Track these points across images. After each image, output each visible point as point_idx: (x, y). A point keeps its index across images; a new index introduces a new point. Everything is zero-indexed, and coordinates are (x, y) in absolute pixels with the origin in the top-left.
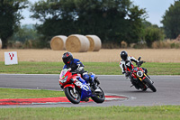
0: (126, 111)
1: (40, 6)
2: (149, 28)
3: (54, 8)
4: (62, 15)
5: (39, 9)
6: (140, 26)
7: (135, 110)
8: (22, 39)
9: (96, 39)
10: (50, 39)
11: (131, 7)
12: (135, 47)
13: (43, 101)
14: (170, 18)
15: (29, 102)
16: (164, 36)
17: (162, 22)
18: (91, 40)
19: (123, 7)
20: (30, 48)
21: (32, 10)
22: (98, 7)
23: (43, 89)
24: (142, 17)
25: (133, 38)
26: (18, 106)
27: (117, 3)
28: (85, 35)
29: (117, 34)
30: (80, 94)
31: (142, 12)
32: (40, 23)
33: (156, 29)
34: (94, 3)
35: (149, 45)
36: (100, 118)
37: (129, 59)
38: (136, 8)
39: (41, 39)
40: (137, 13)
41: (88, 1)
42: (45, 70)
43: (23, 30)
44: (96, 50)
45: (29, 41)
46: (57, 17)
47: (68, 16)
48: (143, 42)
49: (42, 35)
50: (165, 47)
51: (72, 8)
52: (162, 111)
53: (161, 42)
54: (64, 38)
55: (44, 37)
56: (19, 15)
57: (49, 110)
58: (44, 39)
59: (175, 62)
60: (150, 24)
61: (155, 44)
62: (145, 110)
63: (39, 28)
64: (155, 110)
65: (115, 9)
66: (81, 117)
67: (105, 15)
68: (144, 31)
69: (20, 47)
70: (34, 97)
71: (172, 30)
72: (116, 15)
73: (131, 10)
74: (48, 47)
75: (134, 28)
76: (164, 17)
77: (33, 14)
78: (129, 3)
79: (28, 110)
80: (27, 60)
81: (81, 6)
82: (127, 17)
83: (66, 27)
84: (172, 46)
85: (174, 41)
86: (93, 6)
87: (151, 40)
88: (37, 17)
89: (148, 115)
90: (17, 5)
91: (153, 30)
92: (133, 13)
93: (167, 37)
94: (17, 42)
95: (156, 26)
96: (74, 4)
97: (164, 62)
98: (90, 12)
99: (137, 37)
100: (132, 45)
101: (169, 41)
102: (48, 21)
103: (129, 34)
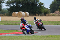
0: (38, 37)
1: (9, 2)
2: (45, 9)
3: (14, 3)
4: (16, 5)
5: (8, 3)
6: (42, 9)
7: (40, 37)
8: (3, 13)
9: (27, 13)
10: (12, 13)
11: (39, 2)
12: (40, 16)
13: (10, 34)
14: (52, 6)
15: (5, 34)
16: (50, 12)
17: (49, 7)
18: (26, 13)
19: (36, 2)
20: (5, 16)
21: (6, 3)
22: (28, 2)
23: (10, 30)
24: (43, 6)
25: (40, 13)
26: (1, 35)
27: (35, 1)
28: (24, 12)
29: (35, 11)
30: (27, 31)
31: (43, 4)
32: (9, 8)
33: (47, 10)
34: (27, 1)
35: (45, 15)
36: (29, 39)
37: (37, 19)
38: (41, 3)
39: (9, 13)
40: (41, 4)
41: (25, 0)
42: (10, 23)
43: (3, 10)
44: (28, 17)
45: (5, 14)
46: (14, 6)
47: (18, 5)
48: (43, 14)
49: (9, 12)
50: (50, 16)
51: (20, 3)
52: (49, 37)
53: (49, 14)
54: (17, 13)
55: (10, 12)
56: (2, 5)
57: (12, 37)
58: (10, 13)
59: (54, 21)
60: (45, 8)
61: (47, 15)
62: (44, 37)
63: (8, 9)
64: (47, 37)
65: (34, 3)
66: (22, 39)
67: (30, 5)
68: (43, 10)
69: (2, 16)
70: (7, 32)
71: (53, 10)
72: (34, 5)
73: (39, 3)
74: (11, 16)
75: (40, 9)
76: (50, 6)
77: (6, 5)
78: (38, 1)
79: (5, 37)
80: (5, 20)
81: (22, 2)
82: (38, 6)
83: (17, 9)
84: (53, 15)
85: (53, 14)
86: (26, 2)
87: (46, 13)
88: (8, 6)
89: (45, 38)
90: (1, 2)
91: (46, 10)
92: (40, 4)
93: (51, 12)
94: (1, 14)
95: (47, 9)
96: (20, 1)
97: (50, 20)
98: (25, 4)
99: (41, 12)
100: (40, 15)
101: (52, 14)
102: (11, 7)
103: (38, 11)
